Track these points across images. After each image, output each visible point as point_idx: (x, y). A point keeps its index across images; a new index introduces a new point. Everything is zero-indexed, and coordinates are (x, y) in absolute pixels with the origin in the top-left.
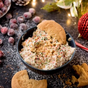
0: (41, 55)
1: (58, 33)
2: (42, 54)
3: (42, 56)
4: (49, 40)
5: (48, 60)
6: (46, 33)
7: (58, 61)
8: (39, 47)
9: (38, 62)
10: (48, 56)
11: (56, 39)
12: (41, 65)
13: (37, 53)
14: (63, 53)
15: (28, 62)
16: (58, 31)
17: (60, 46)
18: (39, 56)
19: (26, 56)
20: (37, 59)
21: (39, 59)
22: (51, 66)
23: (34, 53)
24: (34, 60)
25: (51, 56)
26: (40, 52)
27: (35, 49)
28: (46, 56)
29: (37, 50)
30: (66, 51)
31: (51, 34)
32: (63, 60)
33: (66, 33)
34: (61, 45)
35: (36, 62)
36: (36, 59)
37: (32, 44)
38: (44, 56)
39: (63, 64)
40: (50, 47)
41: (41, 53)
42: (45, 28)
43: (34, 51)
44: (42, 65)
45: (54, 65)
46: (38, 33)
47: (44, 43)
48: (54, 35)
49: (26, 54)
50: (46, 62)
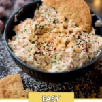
0: (46, 47)
1: (78, 12)
2: (48, 45)
3: (48, 50)
4: (61, 23)
5: (58, 56)
6: (57, 12)
7: (75, 58)
8: (42, 34)
9: (40, 59)
10: (58, 49)
11: (73, 22)
12: (44, 64)
13: (39, 44)
14: (84, 45)
15: (22, 57)
16: (77, 9)
17: (80, 34)
18: (42, 48)
19: (18, 47)
20: (38, 54)
21: (41, 54)
22: (63, 66)
23: (33, 43)
24: (32, 55)
25: (63, 49)
26: (43, 42)
27: (36, 37)
28: (55, 49)
29: (38, 38)
30: (91, 43)
31: (65, 14)
32: (84, 58)
33: (92, 13)
34: (83, 33)
35: (35, 59)
36: (36, 53)
37: (31, 28)
38: (50, 48)
39: (84, 63)
40: (62, 34)
41: (46, 44)
42: (55, 4)
43: (34, 40)
44: (47, 64)
45: (69, 64)
46: (43, 11)
47: (52, 27)
48: (71, 15)
49: (19, 45)
50: (53, 60)
